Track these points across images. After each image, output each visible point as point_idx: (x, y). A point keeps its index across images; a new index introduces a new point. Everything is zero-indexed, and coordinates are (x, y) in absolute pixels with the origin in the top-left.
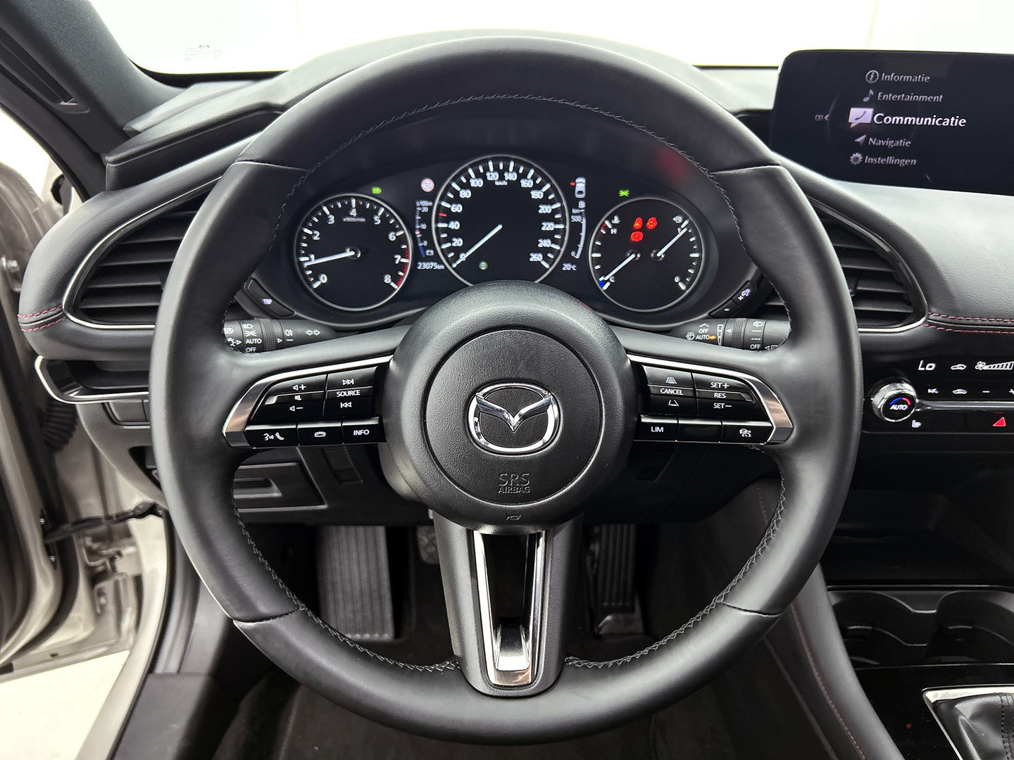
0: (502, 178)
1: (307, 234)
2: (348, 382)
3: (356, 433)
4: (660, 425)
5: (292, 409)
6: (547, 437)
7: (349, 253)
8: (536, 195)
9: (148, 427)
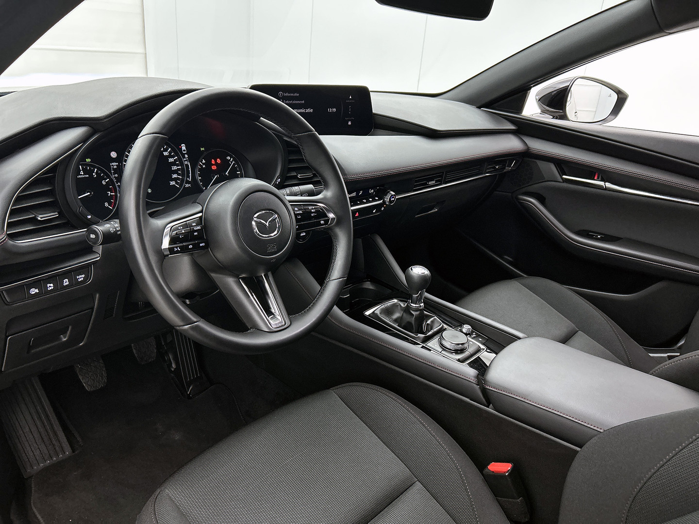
2: (194, 224)
3: (201, 245)
7: (87, 194)
8: (166, 154)
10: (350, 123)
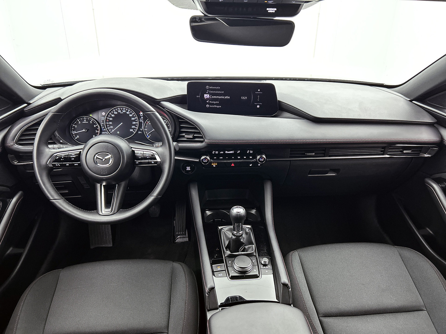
0: (122, 112)
1: (73, 126)
2: (73, 154)
3: (75, 165)
4: (138, 162)
5: (62, 159)
6: (110, 163)
7: (84, 130)
8: (130, 115)
9: (32, 163)
10: (258, 107)
